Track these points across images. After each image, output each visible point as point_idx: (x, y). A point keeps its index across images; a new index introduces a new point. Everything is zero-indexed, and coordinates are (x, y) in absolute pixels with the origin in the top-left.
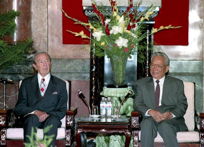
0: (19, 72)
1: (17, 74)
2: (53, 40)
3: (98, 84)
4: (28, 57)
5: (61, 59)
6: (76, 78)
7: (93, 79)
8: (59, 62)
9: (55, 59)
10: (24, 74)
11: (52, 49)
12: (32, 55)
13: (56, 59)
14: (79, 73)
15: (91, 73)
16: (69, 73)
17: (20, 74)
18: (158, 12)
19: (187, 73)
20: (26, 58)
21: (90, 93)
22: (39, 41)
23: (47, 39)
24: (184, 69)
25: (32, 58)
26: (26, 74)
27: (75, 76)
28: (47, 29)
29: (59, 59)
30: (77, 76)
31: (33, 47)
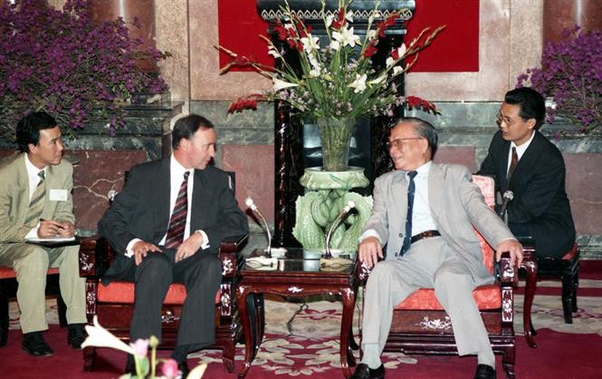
0: (130, 132)
1: (128, 135)
2: (199, 62)
3: (292, 157)
4: (150, 101)
5: (217, 101)
6: (247, 140)
7: (282, 149)
8: (214, 109)
9: (205, 101)
10: (142, 135)
11: (199, 81)
12: (157, 97)
13: (208, 101)
14: (255, 130)
15: (278, 137)
16: (235, 130)
17: (134, 135)
18: (414, 11)
19: (476, 128)
20: (145, 102)
21: (276, 177)
22: (171, 65)
23: (187, 60)
24: (469, 119)
25: (156, 102)
26: (146, 135)
27: (246, 137)
28: (186, 40)
29: (212, 101)
30: (249, 137)
31: (159, 77)
